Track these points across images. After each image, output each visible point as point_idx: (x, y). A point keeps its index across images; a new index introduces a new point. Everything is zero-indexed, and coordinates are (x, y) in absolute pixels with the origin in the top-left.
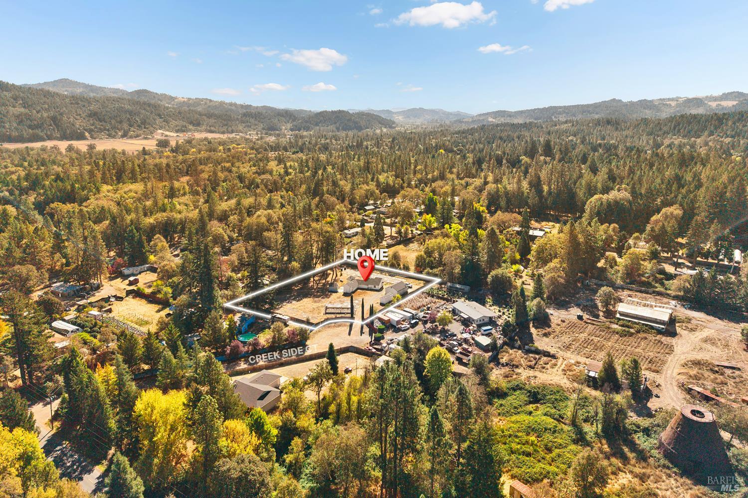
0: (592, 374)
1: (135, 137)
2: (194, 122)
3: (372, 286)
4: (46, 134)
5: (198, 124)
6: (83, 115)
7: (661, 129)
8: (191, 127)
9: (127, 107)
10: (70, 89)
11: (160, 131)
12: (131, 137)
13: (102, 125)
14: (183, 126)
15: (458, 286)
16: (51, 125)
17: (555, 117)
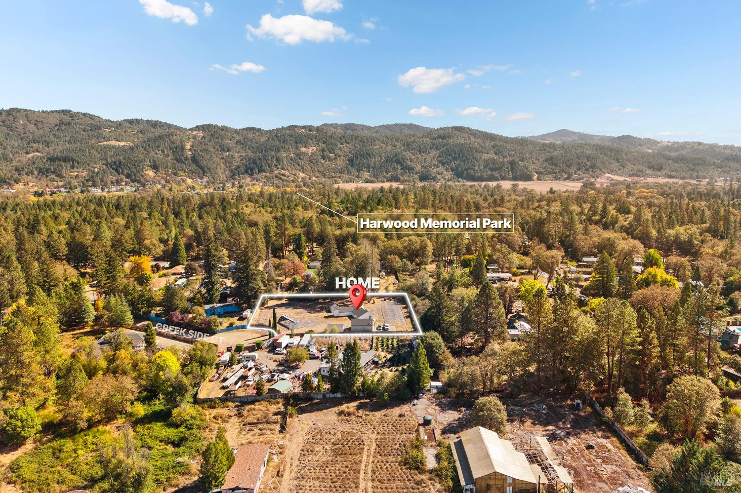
1: (577, 180)
2: (655, 166)
4: (501, 176)
5: (660, 169)
6: (541, 160)
8: (649, 171)
9: (588, 152)
10: (564, 139)
11: (607, 175)
12: (574, 180)
13: (552, 169)
14: (639, 171)
16: (508, 168)
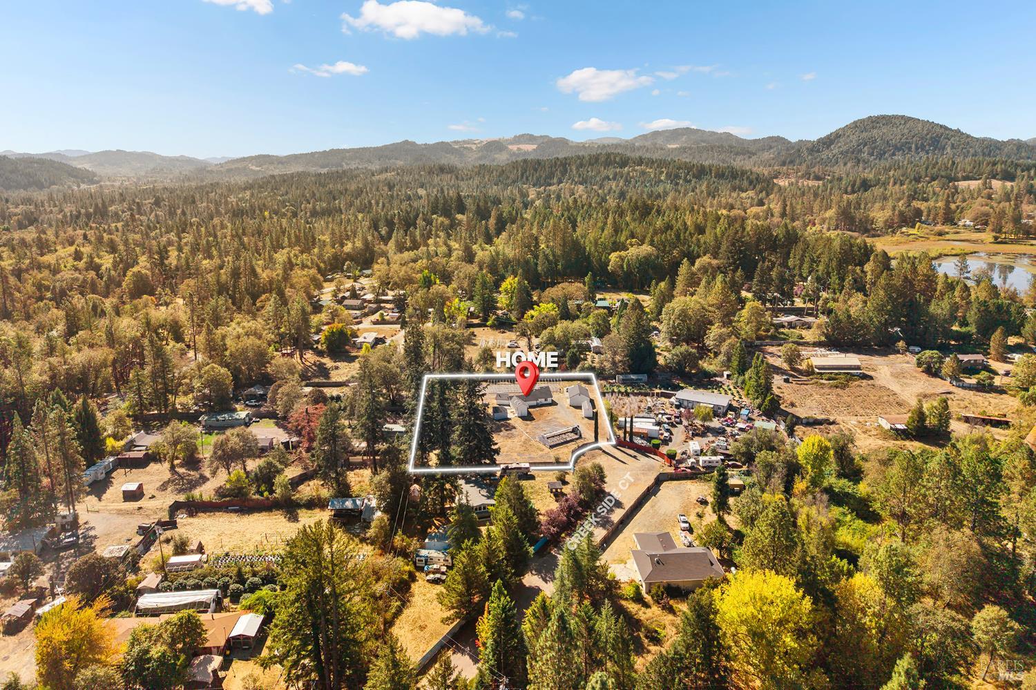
0: (899, 426)
3: (542, 401)
7: (508, 178)
15: (632, 377)
17: (347, 164)
